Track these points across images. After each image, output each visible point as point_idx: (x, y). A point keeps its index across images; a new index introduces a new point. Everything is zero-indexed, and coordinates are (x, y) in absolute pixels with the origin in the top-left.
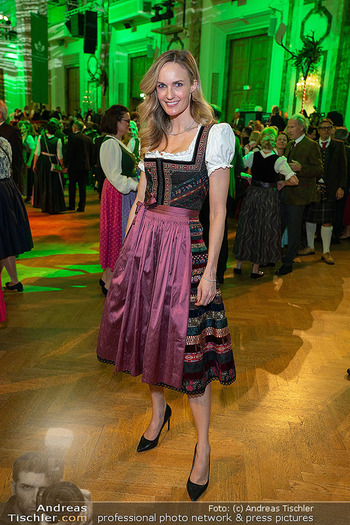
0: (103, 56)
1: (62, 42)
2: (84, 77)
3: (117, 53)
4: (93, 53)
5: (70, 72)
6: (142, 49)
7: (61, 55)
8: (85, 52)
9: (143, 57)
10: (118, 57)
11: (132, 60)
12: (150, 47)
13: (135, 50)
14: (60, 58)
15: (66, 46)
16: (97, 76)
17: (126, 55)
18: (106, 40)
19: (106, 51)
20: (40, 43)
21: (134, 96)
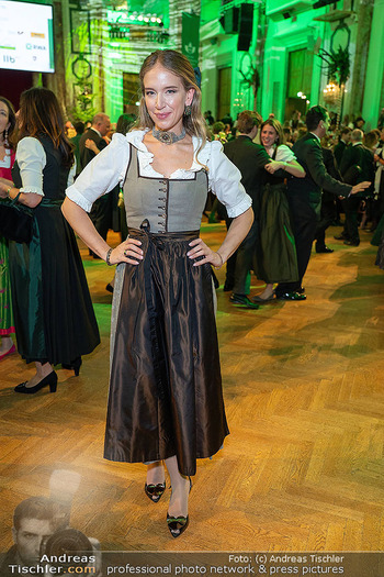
0: (258, 53)
1: (215, 40)
2: (236, 77)
3: (273, 48)
4: (247, 50)
5: (222, 73)
6: (302, 41)
7: (215, 54)
8: (239, 49)
9: (302, 50)
10: (275, 53)
11: (290, 54)
12: (311, 38)
13: (293, 44)
14: (213, 58)
15: (219, 45)
16: (249, 77)
17: (283, 49)
18: (262, 35)
19: (261, 47)
20: (190, 45)
21: (290, 95)
